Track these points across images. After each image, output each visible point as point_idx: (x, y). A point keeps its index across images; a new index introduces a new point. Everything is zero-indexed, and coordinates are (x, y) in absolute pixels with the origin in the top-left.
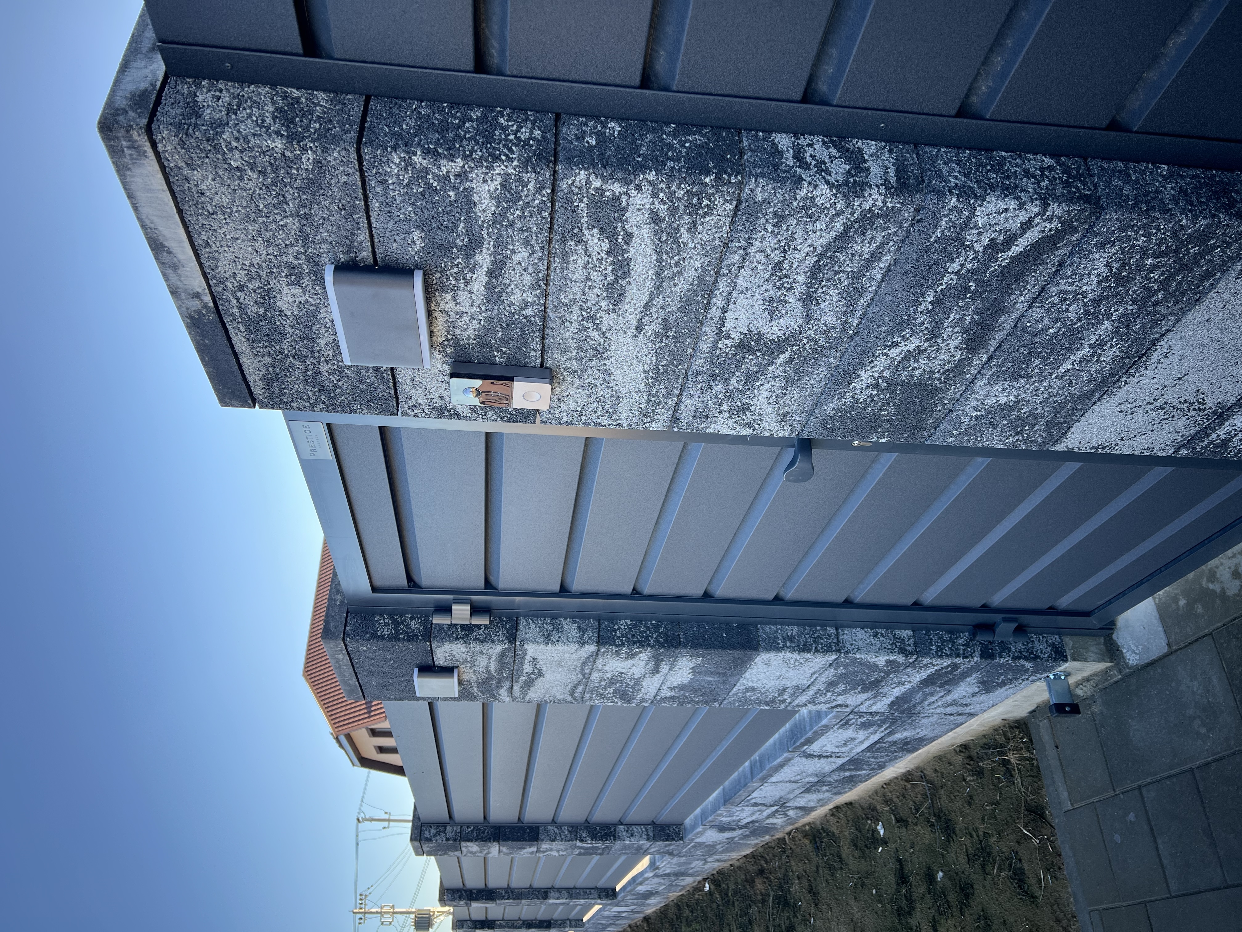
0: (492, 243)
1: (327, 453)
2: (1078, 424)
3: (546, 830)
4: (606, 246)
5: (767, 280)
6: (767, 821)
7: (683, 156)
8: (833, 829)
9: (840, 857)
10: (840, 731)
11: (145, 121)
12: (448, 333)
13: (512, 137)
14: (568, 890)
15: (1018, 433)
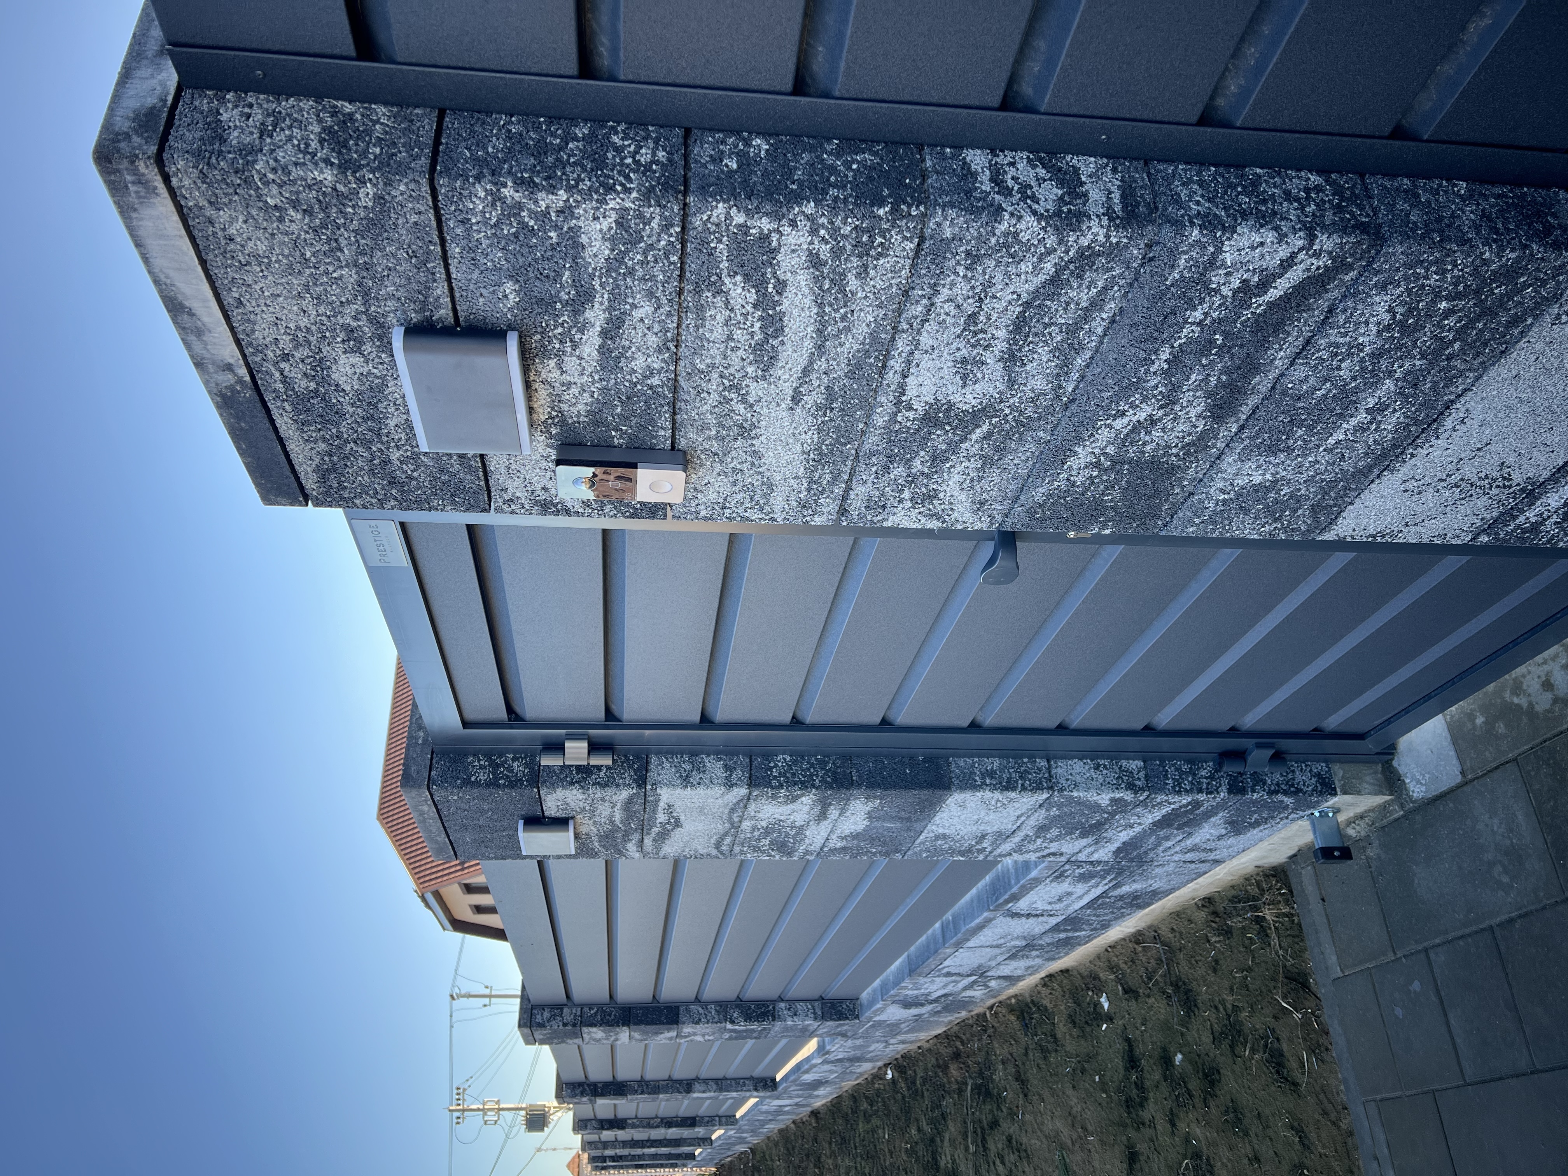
0: (606, 296)
1: (402, 558)
2: (1351, 507)
3: (688, 1010)
4: (752, 296)
5: (959, 337)
6: (964, 994)
7: (849, 182)
8: (1046, 1002)
9: (1054, 1036)
10: (1054, 884)
11: (154, 149)
12: (553, 409)
13: (629, 161)
14: (716, 1081)
15: (1276, 520)
